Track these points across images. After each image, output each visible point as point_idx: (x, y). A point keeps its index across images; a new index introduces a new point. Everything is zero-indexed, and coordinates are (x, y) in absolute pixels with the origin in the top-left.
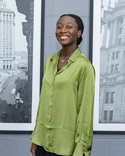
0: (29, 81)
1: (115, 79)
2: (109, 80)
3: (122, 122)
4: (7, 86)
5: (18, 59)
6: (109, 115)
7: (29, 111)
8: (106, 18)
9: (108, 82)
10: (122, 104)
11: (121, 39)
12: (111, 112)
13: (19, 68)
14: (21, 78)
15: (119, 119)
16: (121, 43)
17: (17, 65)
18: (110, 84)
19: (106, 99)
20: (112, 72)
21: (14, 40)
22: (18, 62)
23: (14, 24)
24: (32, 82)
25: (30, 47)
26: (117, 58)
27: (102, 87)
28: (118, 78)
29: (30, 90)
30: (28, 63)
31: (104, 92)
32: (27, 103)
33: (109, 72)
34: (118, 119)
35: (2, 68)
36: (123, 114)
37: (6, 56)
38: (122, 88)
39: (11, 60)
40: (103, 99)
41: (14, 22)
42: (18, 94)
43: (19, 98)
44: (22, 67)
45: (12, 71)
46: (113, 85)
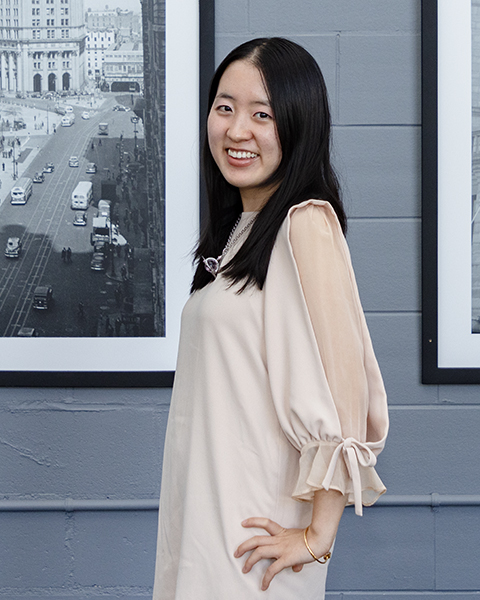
0: (149, 144)
4: (52, 168)
5: (99, 46)
7: (155, 281)
13: (104, 87)
14: (113, 134)
17: (93, 72)
22: (99, 59)
24: (164, 149)
29: (157, 184)
30: (146, 65)
32: (145, 246)
35: (26, 89)
37: (43, 35)
39: (68, 53)
42: (104, 204)
43: (109, 224)
44: (119, 80)
45: (72, 102)
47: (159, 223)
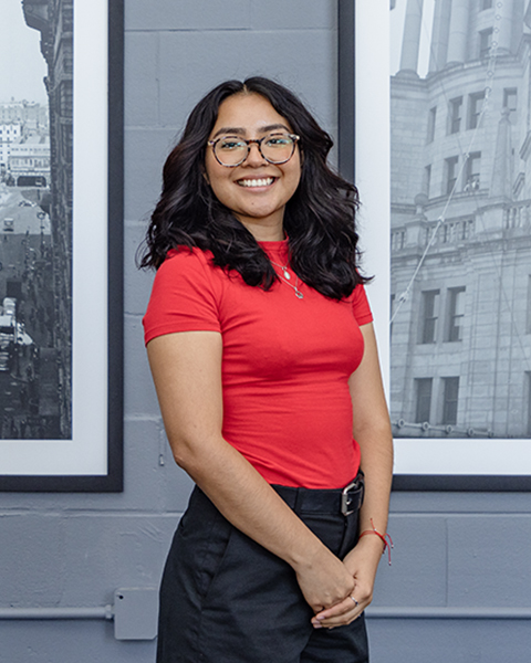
0: (56, 240)
1: (465, 223)
2: (435, 231)
3: (501, 430)
5: (4, 139)
6: (442, 397)
7: (61, 382)
9: (432, 242)
10: (501, 345)
11: (490, 31)
12: (451, 384)
13: (10, 182)
14: (19, 230)
15: (490, 419)
16: (493, 53)
18: (441, 250)
19: (422, 324)
20: (449, 192)
22: (5, 153)
24: (71, 246)
25: (58, 81)
26: (472, 125)
27: (404, 266)
28: (478, 218)
29: (64, 281)
30: (52, 159)
31: (414, 290)
32: (51, 346)
33: (436, 193)
34: (483, 420)
36: (506, 394)
38: (502, 266)
40: (411, 322)
42: (9, 302)
43: (14, 322)
44: (25, 174)
46: (458, 253)
47: (66, 322)
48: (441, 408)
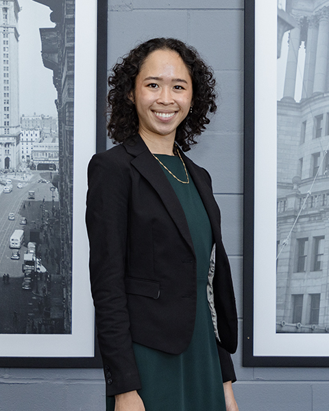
0: (62, 205)
1: (324, 195)
2: (305, 200)
5: (29, 140)
6: (309, 307)
7: (65, 297)
8: (293, 11)
9: (303, 207)
12: (315, 298)
13: (32, 167)
14: (38, 198)
17: (25, 157)
18: (309, 213)
19: (297, 260)
20: (314, 175)
21: (18, 81)
22: (30, 148)
23: (17, 35)
24: (72, 209)
25: (64, 102)
27: (286, 222)
29: (67, 232)
30: (60, 153)
31: (292, 238)
32: (58, 273)
33: (306, 176)
39: (9, 144)
40: (290, 259)
41: (15, 28)
42: (31, 245)
43: (35, 258)
44: (42, 162)
45: (11, 177)
46: (320, 214)
47: (68, 258)
48: (309, 314)
